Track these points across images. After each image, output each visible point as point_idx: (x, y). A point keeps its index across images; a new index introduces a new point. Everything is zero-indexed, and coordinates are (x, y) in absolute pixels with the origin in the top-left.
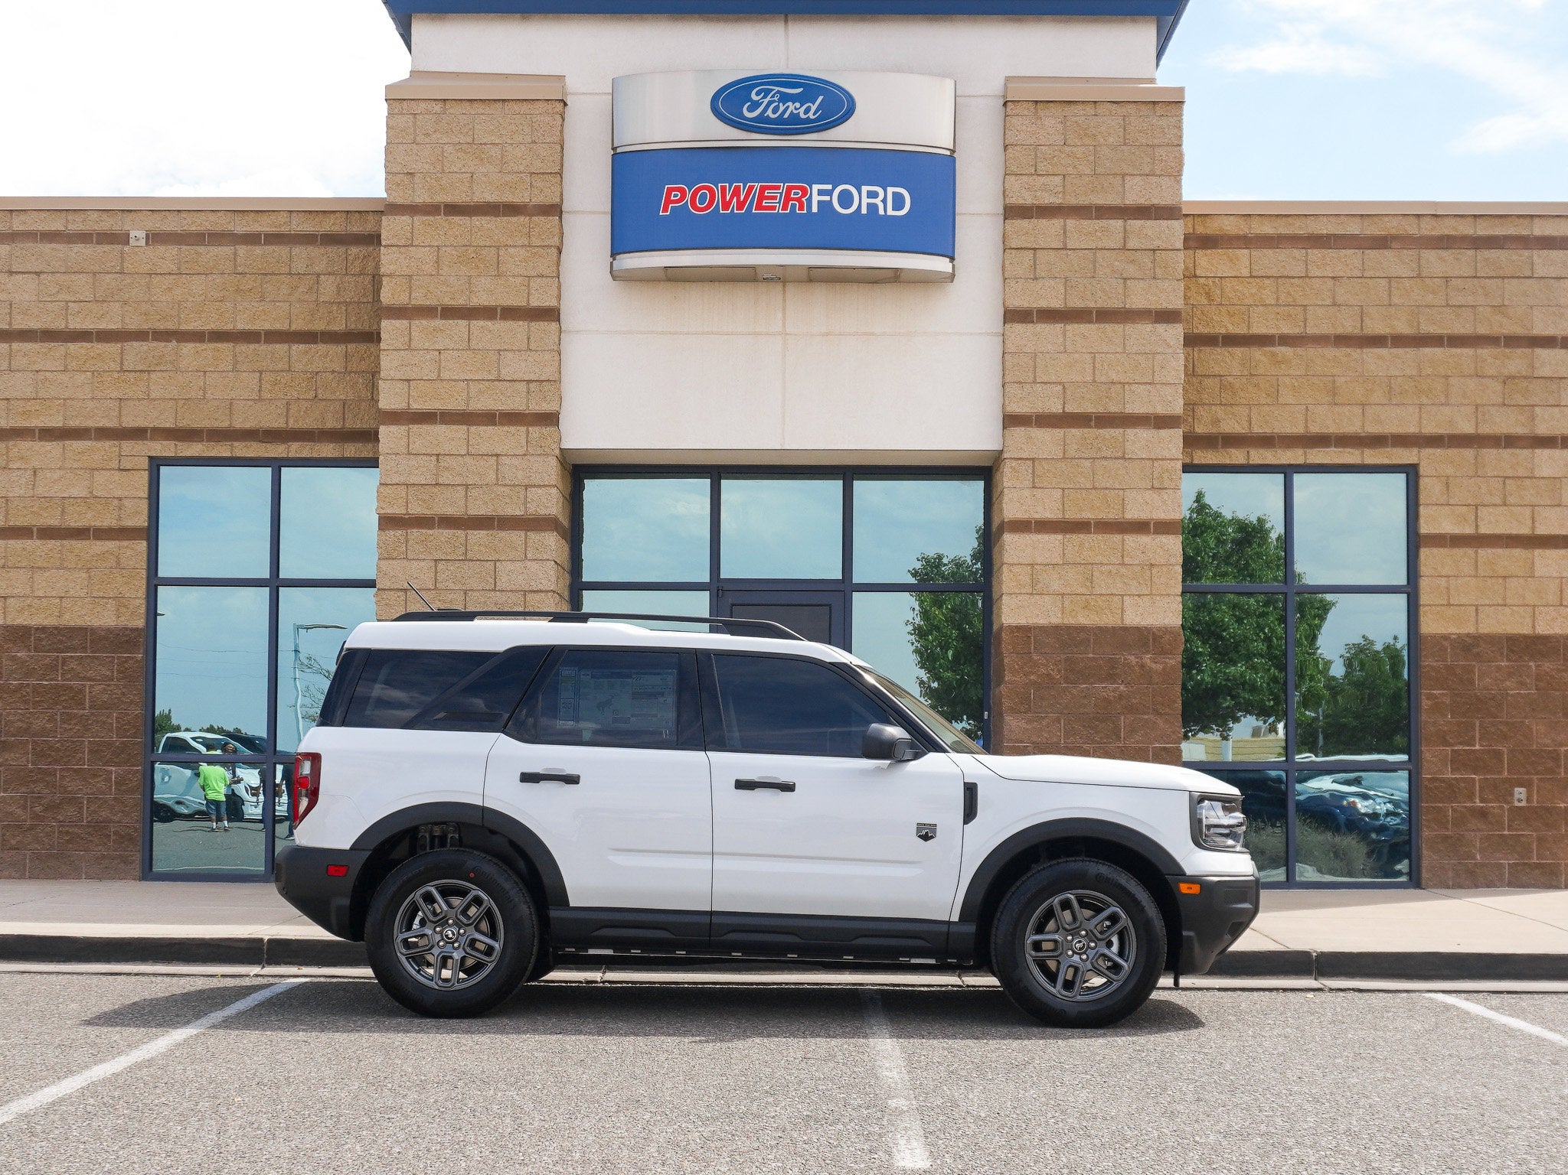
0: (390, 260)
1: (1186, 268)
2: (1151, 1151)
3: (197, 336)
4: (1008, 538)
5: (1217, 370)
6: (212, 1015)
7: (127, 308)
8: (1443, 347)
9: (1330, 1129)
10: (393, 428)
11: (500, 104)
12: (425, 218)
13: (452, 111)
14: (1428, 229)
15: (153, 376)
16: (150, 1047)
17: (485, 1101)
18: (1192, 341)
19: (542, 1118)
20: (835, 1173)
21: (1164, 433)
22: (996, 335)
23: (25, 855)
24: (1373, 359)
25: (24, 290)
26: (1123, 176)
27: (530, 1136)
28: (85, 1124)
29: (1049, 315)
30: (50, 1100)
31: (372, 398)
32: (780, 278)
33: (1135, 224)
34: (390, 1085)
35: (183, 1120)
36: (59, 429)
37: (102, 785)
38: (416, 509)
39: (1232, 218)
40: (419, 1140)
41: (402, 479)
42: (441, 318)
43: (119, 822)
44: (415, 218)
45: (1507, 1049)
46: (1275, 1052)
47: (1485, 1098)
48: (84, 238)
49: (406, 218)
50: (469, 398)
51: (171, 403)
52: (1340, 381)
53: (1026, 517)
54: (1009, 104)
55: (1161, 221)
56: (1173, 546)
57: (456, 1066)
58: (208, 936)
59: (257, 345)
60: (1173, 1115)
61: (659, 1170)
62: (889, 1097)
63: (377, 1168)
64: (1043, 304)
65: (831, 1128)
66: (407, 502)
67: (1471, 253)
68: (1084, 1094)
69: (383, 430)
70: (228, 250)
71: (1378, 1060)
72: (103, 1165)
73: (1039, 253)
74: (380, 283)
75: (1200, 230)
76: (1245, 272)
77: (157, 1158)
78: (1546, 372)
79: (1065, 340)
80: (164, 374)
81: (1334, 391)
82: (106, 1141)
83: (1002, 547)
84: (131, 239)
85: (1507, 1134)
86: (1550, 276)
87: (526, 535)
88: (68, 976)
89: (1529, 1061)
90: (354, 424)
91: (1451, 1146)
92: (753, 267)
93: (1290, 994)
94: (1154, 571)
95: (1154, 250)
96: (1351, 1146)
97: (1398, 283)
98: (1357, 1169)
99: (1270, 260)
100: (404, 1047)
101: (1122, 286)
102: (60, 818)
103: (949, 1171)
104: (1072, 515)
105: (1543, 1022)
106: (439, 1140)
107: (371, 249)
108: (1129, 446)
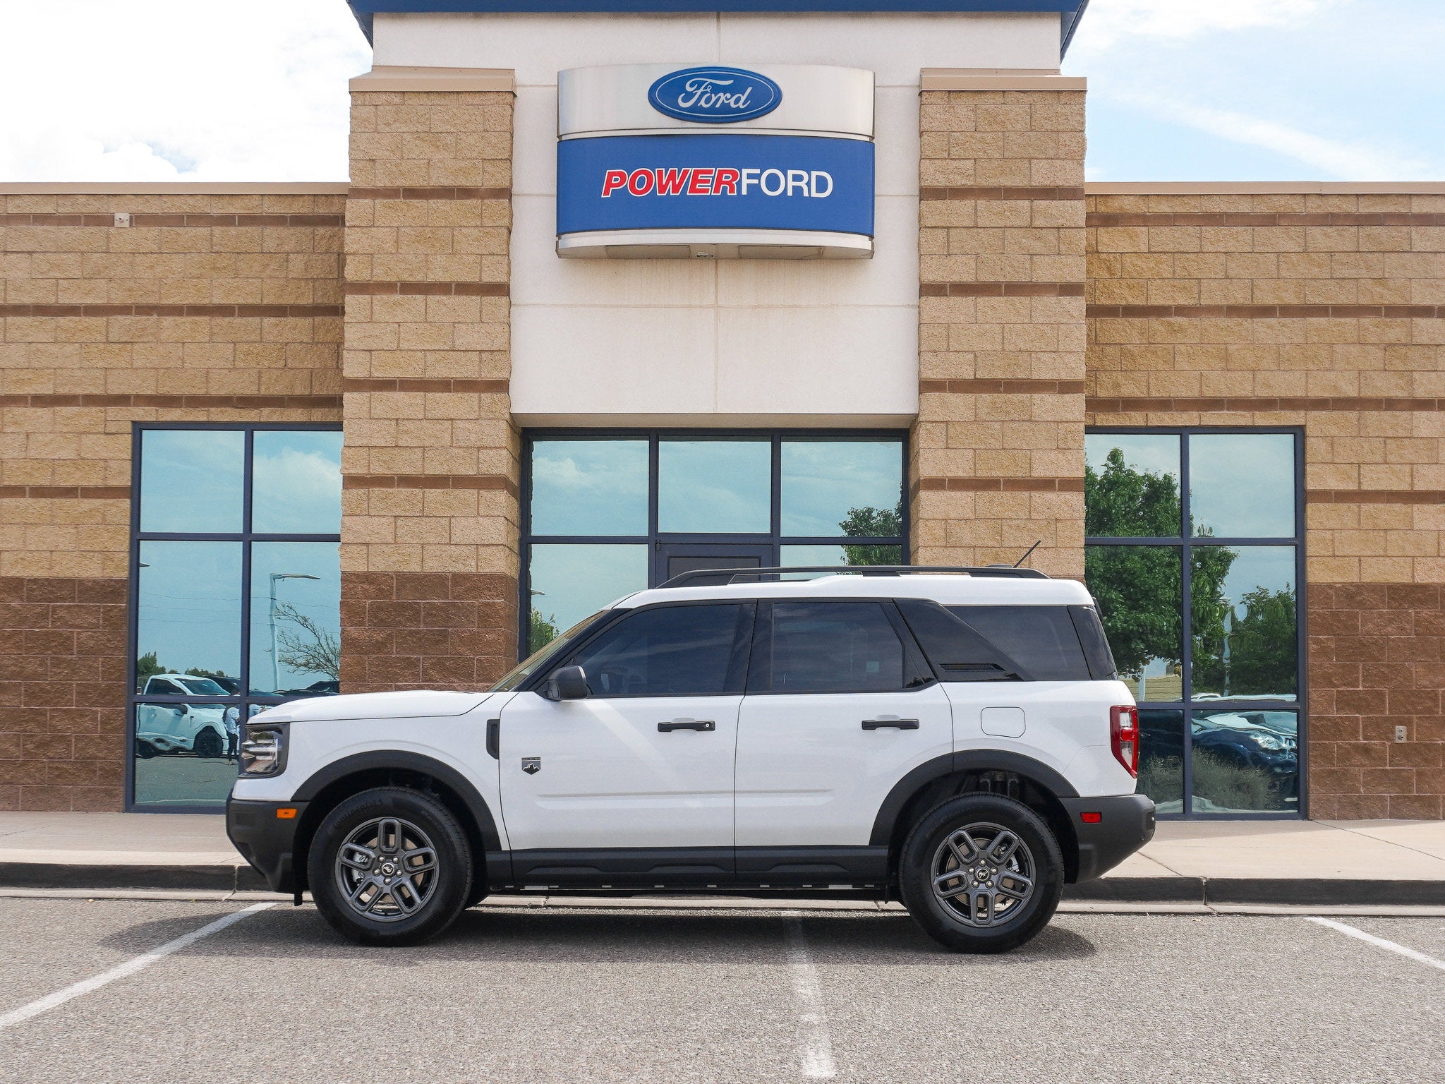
0: (353, 240)
1: (1089, 245)
2: (1039, 1062)
3: (176, 310)
4: (924, 495)
5: (1117, 339)
6: (185, 936)
7: (112, 284)
8: (1328, 316)
9: (1206, 1042)
10: (356, 395)
11: (455, 95)
12: (385, 201)
13: (410, 102)
14: (1313, 207)
15: (136, 346)
16: (127, 966)
17: (431, 1015)
18: (1093, 312)
19: (483, 1031)
20: (747, 1082)
21: (1067, 397)
22: (913, 306)
23: (18, 789)
24: (1262, 328)
25: (18, 269)
26: (1030, 159)
27: (470, 1048)
28: (65, 1036)
29: (962, 289)
30: (34, 1014)
31: (338, 368)
32: (713, 256)
33: (1041, 204)
34: (345, 1001)
35: (154, 1033)
36: (49, 396)
37: (89, 724)
38: (378, 469)
39: (1131, 198)
40: (369, 1051)
41: (364, 442)
42: (401, 293)
43: (104, 759)
44: (376, 201)
45: (1377, 969)
46: (1162, 971)
47: (1352, 1014)
48: (73, 220)
49: (368, 201)
50: (426, 367)
51: (153, 372)
52: (1232, 348)
53: (941, 475)
54: (924, 93)
55: (1065, 202)
56: (1076, 503)
57: (407, 984)
58: (183, 863)
59: (232, 318)
60: (1061, 1029)
61: (587, 1079)
62: (802, 1012)
63: (329, 1077)
64: (955, 278)
65: (746, 1040)
66: (369, 463)
67: (1354, 229)
68: (982, 1010)
69: (347, 397)
70: (203, 231)
71: (1256, 978)
72: (80, 1073)
73: (952, 232)
74: (345, 260)
75: (1102, 209)
76: (1144, 248)
77: (129, 1067)
78: (1424, 339)
79: (976, 312)
80: (146, 345)
81: (1226, 358)
82: (84, 1051)
83: (918, 505)
84: (115, 221)
85: (1369, 1048)
86: (1427, 250)
87: (478, 493)
88: (55, 901)
89: (1396, 980)
90: (321, 390)
91: (1317, 1058)
92: (688, 246)
93: (1180, 918)
94: (1059, 525)
95: (1059, 228)
96: (1224, 1058)
97: (1284, 257)
98: (1228, 1078)
99: (1167, 237)
100: (360, 966)
101: (1029, 262)
102: (51, 755)
103: (852, 1080)
104: (983, 473)
105: (1414, 944)
106: (387, 1051)
107: (336, 229)
108: (1035, 410)
